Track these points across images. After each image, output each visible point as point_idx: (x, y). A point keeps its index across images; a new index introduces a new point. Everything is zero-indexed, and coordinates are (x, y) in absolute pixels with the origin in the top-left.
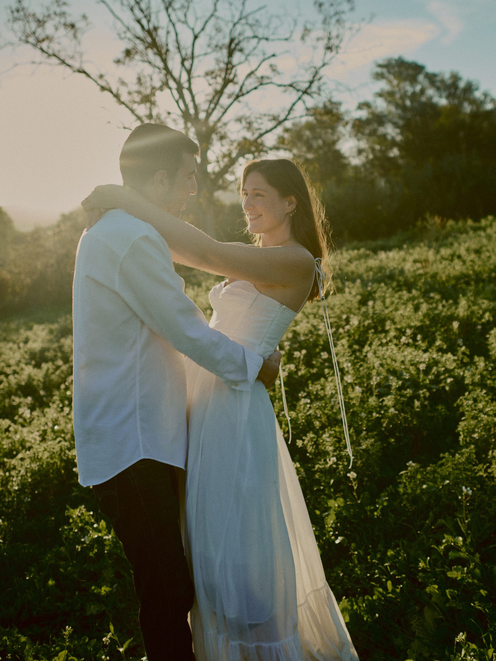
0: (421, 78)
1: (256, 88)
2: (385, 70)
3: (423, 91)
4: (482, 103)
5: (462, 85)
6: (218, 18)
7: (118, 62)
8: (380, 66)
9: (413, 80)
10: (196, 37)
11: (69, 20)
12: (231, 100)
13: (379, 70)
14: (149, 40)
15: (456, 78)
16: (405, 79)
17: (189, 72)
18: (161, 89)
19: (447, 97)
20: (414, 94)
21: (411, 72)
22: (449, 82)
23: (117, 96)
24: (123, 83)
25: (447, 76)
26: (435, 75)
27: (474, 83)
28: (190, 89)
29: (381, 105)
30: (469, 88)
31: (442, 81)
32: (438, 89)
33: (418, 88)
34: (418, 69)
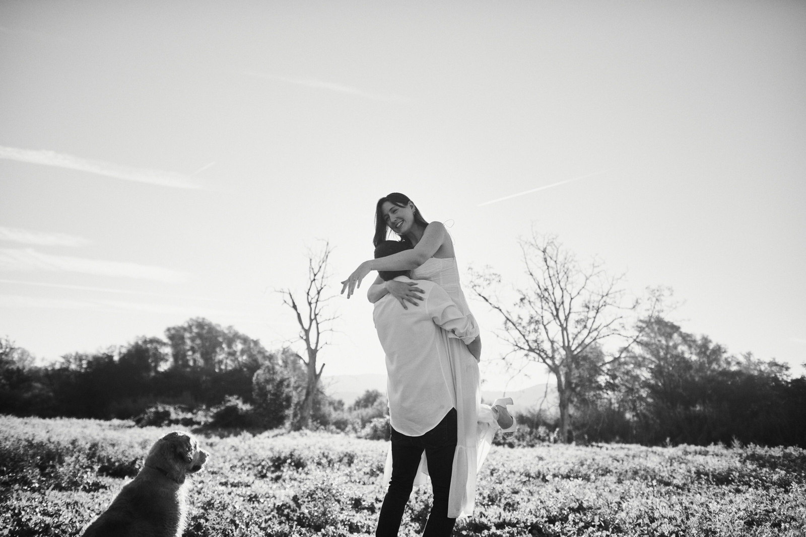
0: (675, 336)
1: (608, 335)
2: (644, 325)
3: (675, 347)
4: (729, 363)
5: (711, 346)
8: (641, 321)
9: (669, 336)
10: (572, 299)
12: (592, 340)
13: (640, 324)
15: (706, 341)
16: (662, 335)
19: (698, 354)
20: (668, 347)
21: (668, 330)
22: (700, 342)
25: (698, 338)
26: (688, 335)
27: (722, 346)
29: (638, 350)
30: (718, 351)
31: (694, 341)
32: (690, 347)
33: (671, 344)
34: (676, 328)
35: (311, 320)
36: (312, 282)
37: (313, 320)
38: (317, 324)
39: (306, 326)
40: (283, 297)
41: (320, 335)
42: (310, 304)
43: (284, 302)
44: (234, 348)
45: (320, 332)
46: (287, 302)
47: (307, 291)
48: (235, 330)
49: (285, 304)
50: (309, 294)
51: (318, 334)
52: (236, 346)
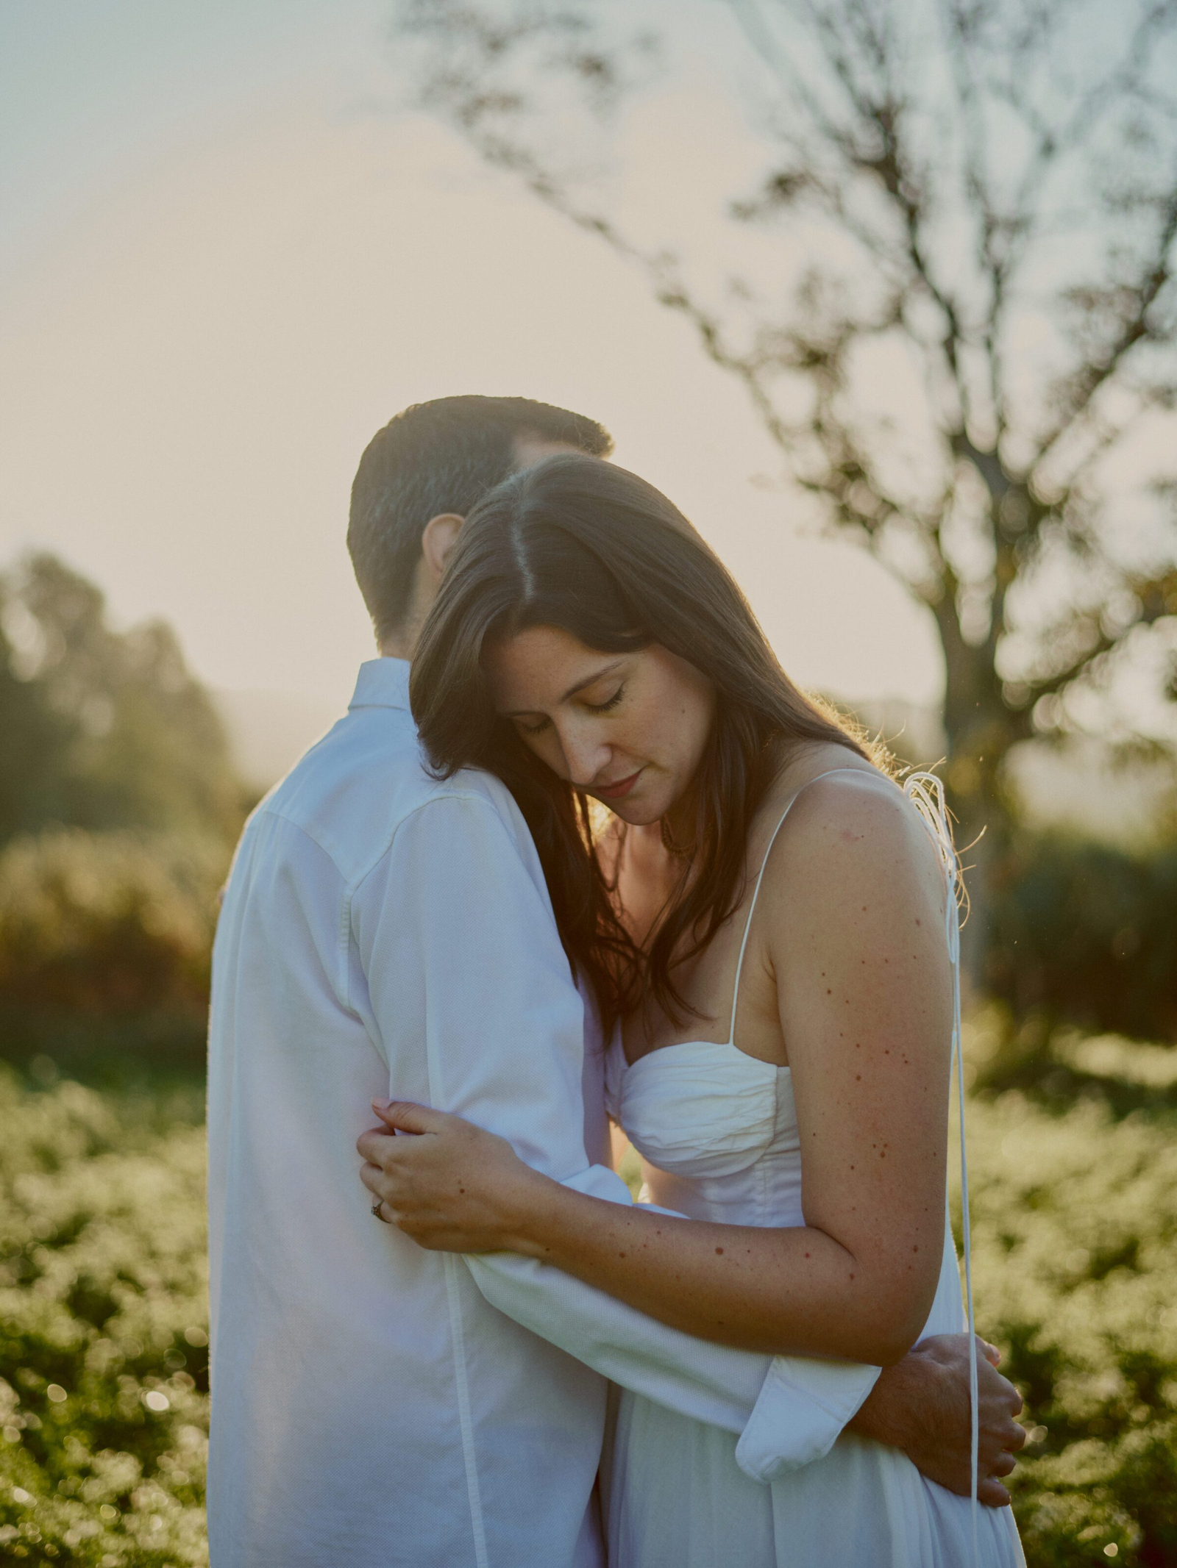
6: (1147, 96)
7: (743, 212)
11: (590, 43)
14: (869, 142)
17: (998, 275)
18: (879, 329)
23: (709, 333)
24: (739, 289)
28: (989, 345)
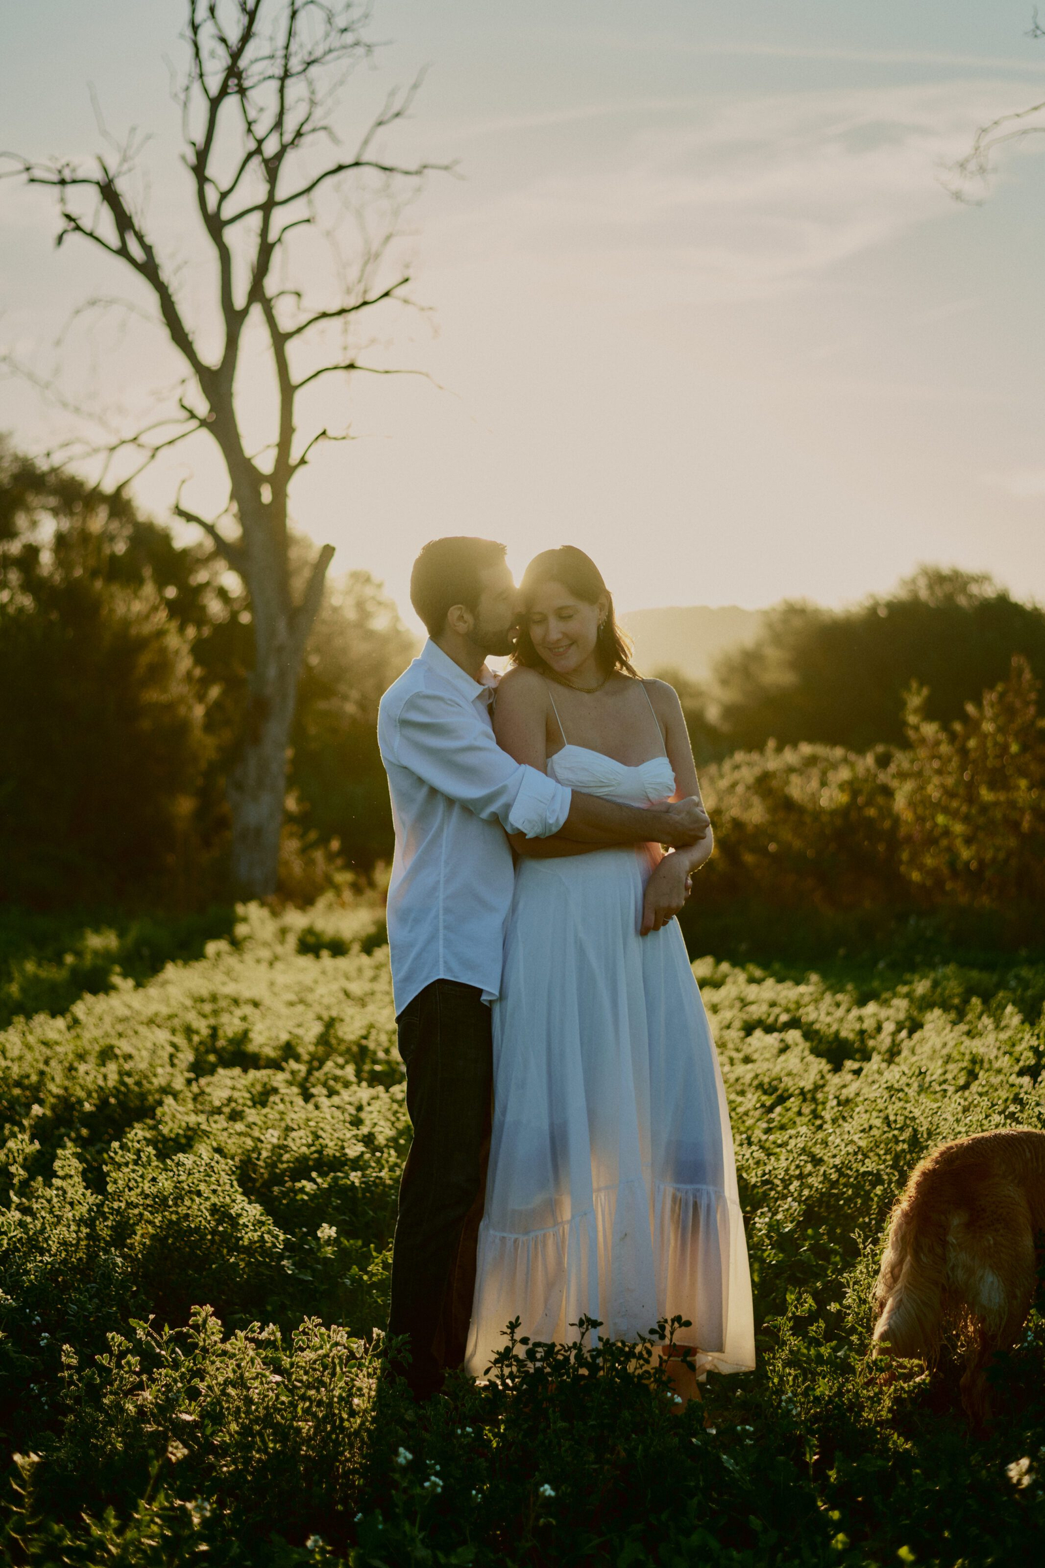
35: (234, 320)
36: (215, 104)
37: (245, 312)
38: (280, 339)
39: (211, 353)
40: (62, 200)
41: (299, 397)
42: (215, 225)
43: (62, 224)
44: (27, 537)
45: (296, 377)
46: (86, 224)
47: (192, 159)
48: (16, 458)
49: (74, 238)
50: (210, 172)
51: (288, 390)
52: (34, 524)
